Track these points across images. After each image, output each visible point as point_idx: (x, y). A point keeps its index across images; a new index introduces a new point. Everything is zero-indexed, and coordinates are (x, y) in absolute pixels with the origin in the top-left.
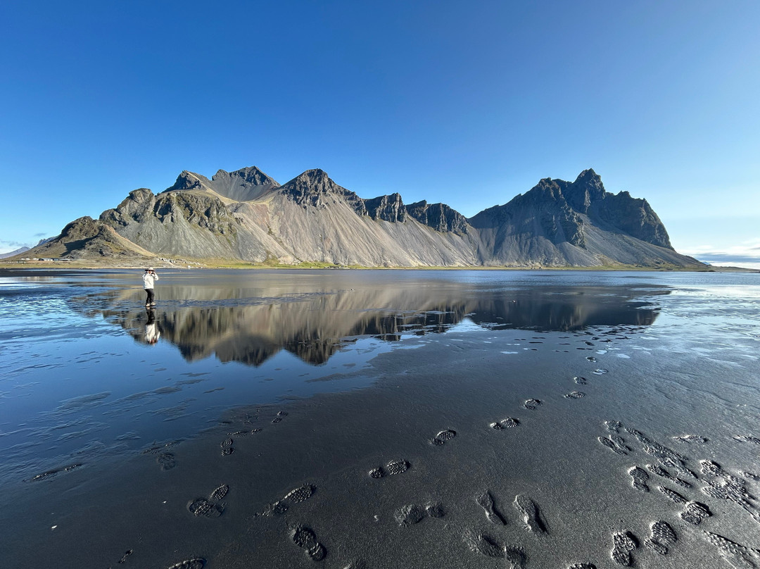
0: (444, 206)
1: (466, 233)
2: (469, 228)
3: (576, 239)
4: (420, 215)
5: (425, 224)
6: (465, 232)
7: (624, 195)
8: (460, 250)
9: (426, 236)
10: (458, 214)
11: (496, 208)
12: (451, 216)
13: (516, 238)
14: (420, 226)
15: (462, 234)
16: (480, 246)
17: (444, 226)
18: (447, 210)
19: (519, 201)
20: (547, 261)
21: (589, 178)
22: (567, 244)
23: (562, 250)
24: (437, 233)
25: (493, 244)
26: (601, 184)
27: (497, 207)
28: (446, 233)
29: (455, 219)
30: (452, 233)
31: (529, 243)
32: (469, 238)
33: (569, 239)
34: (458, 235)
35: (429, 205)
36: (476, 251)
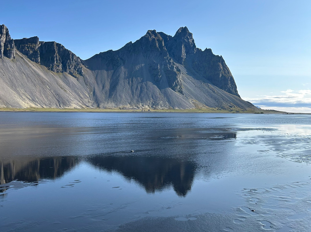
0: (58, 45)
1: (81, 75)
2: (84, 69)
3: (176, 85)
4: (31, 52)
5: (37, 62)
6: (80, 73)
7: (208, 51)
8: (75, 92)
9: (39, 75)
10: (73, 55)
12: (66, 56)
13: (129, 83)
14: (32, 64)
15: (78, 76)
16: (96, 88)
17: (58, 66)
18: (61, 50)
20: (154, 105)
21: (184, 33)
22: (170, 90)
24: (51, 73)
25: (108, 86)
26: (193, 41)
28: (61, 74)
29: (70, 59)
30: (67, 74)
31: (139, 88)
32: (85, 80)
33: (170, 86)
34: (73, 76)
35: (41, 43)
36: (92, 93)
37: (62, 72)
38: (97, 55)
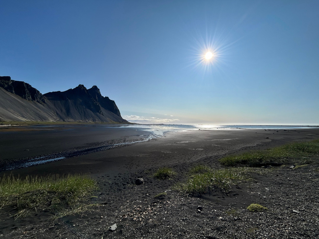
0: (27, 85)
1: (45, 103)
2: (46, 100)
3: (101, 112)
4: (6, 86)
5: (12, 92)
6: (44, 102)
7: (107, 98)
8: (46, 112)
9: (18, 101)
10: (38, 92)
12: (34, 93)
13: (76, 109)
14: (9, 93)
15: (43, 103)
16: (57, 111)
17: (29, 97)
18: (29, 87)
19: (70, 91)
20: (94, 120)
21: (95, 89)
22: (98, 113)
23: (97, 116)
24: (25, 100)
25: (64, 110)
27: (59, 92)
28: (32, 101)
29: (36, 94)
30: (35, 101)
31: (83, 112)
32: (48, 106)
33: (98, 112)
34: (40, 103)
35: (13, 81)
36: (55, 113)
37: (32, 100)
38: (50, 93)
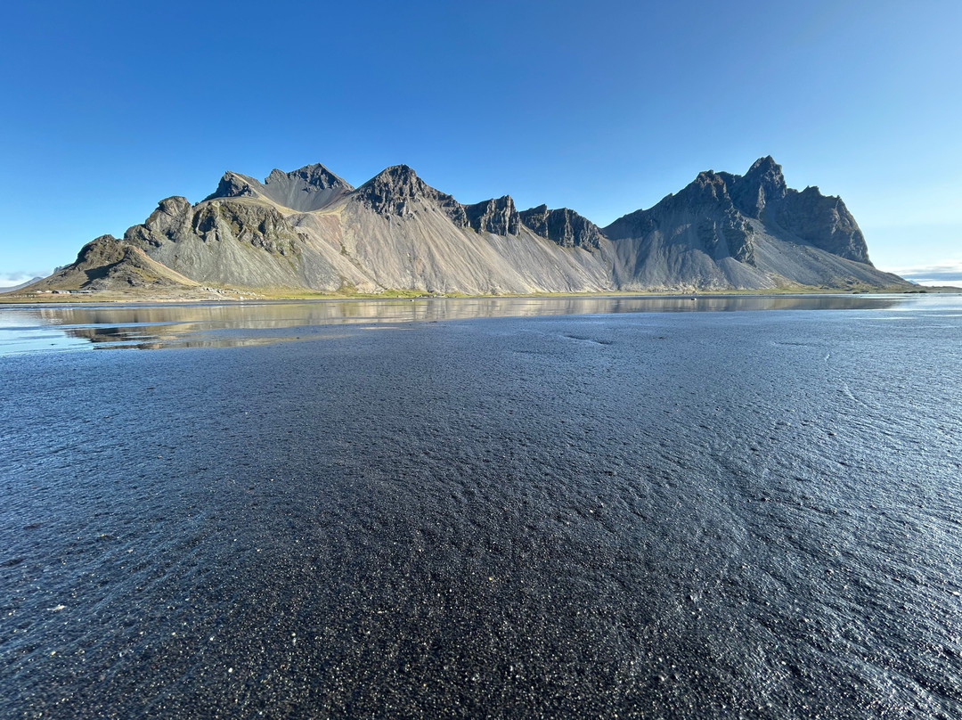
0: (570, 212)
1: (598, 248)
2: (603, 241)
3: (744, 252)
4: (538, 225)
5: (544, 236)
6: (597, 246)
7: (812, 192)
8: (589, 270)
9: (546, 253)
10: (588, 223)
11: (639, 214)
12: (579, 224)
13: (664, 254)
14: (538, 239)
15: (593, 249)
16: (617, 264)
17: (569, 239)
18: (574, 217)
19: (669, 204)
20: (704, 283)
21: (765, 168)
22: (731, 260)
23: (724, 268)
24: (560, 249)
25: (633, 261)
26: (782, 178)
27: (639, 212)
28: (573, 249)
29: (583, 229)
30: (579, 248)
31: (680, 260)
32: (603, 254)
33: (733, 254)
34: (588, 250)
35: (550, 211)
36: (611, 271)
37: (574, 246)
38: (619, 220)
